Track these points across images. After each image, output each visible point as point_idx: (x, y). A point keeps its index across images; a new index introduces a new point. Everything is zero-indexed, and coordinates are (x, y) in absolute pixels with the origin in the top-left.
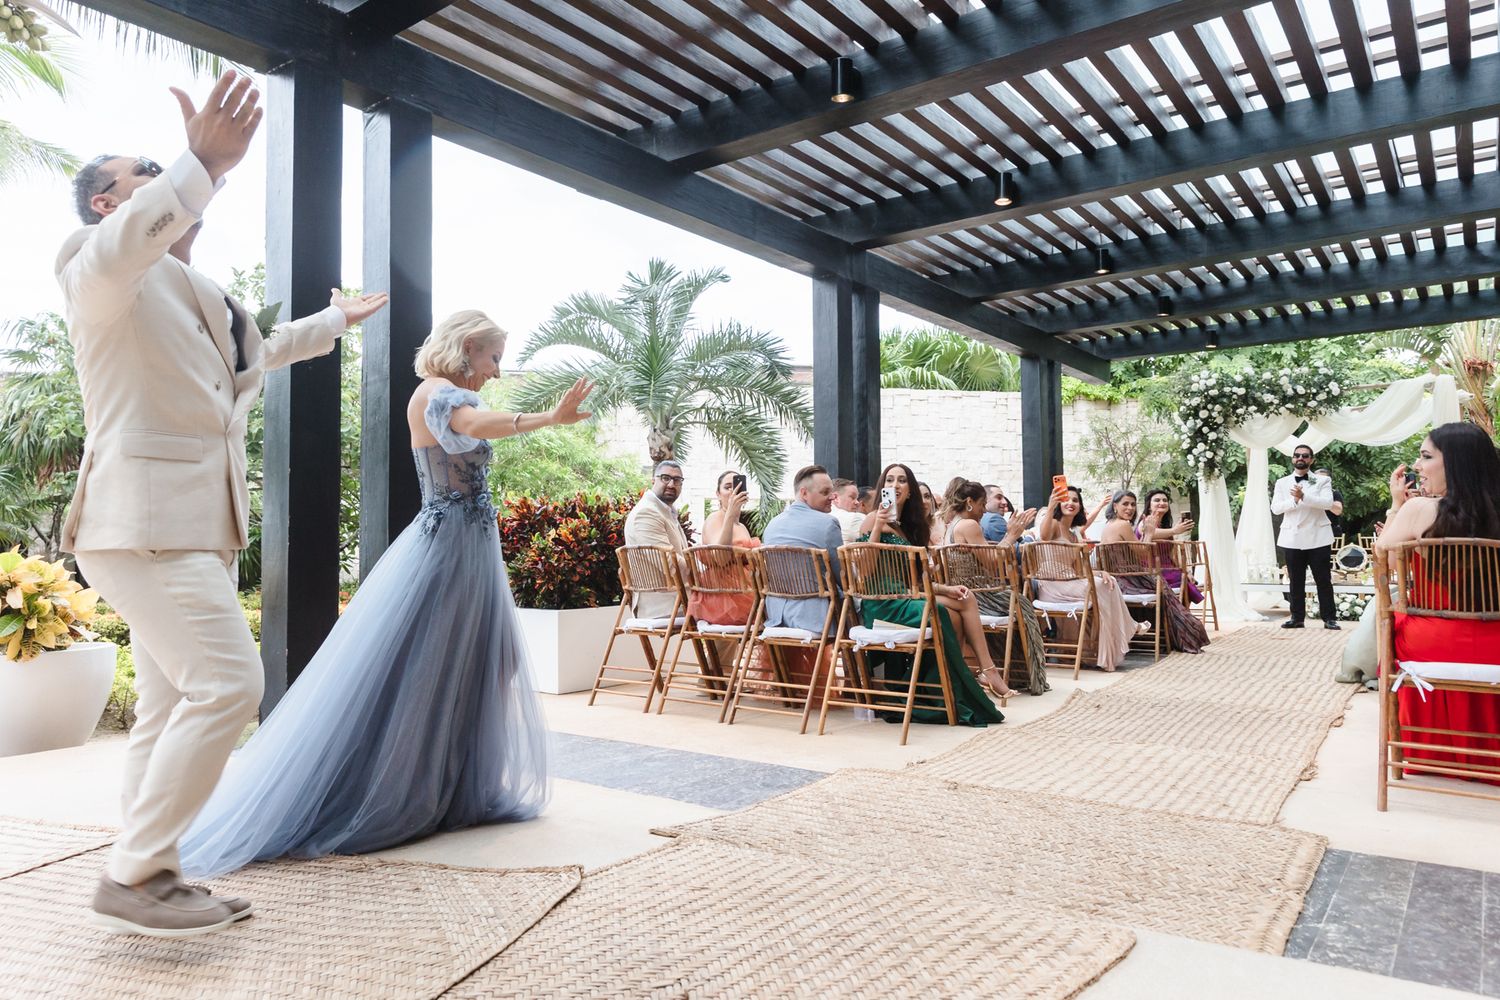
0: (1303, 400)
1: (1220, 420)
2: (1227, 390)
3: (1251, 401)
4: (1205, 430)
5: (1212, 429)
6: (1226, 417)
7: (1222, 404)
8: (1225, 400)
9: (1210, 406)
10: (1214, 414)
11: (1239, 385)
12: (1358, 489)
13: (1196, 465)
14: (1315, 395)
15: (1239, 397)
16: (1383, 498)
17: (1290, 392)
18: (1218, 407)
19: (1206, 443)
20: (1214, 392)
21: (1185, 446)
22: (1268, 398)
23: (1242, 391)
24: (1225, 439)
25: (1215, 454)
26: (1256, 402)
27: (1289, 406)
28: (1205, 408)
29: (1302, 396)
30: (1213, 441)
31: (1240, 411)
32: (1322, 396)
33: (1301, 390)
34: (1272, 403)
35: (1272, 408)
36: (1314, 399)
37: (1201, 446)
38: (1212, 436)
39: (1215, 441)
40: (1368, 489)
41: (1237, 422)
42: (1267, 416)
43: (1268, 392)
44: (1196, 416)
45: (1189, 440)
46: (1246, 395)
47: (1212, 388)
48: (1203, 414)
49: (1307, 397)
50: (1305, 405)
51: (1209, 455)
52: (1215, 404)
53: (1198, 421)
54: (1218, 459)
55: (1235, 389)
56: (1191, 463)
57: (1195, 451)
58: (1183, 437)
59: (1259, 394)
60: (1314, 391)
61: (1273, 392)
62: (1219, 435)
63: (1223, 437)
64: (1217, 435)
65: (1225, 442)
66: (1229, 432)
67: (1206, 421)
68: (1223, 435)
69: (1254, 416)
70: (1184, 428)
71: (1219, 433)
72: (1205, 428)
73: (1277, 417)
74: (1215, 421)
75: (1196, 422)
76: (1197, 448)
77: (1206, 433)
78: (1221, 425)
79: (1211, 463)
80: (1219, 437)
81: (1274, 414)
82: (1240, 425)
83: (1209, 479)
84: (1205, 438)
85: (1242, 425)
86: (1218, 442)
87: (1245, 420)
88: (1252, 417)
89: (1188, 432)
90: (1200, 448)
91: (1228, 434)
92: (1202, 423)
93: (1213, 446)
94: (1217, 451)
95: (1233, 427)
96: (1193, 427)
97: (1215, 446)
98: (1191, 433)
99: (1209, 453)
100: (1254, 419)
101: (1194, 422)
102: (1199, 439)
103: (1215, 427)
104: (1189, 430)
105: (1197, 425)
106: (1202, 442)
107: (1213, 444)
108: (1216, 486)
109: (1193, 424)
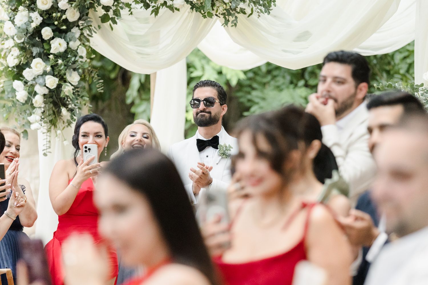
1: (72, 15)
4: (47, 32)
5: (59, 32)
6: (85, 10)
10: (62, 4)
13: (29, 101)
19: (45, 58)
21: (12, 61)
24: (82, 52)
25: (62, 80)
30: (57, 56)
37: (38, 65)
38: (58, 46)
39: (63, 56)
41: (105, 19)
42: (156, 11)
45: (16, 52)
51: (52, 82)
53: (35, 15)
54: (67, 90)
56: (21, 94)
62: (71, 44)
63: (78, 47)
64: (68, 44)
65: (81, 57)
66: (90, 38)
67: (48, 16)
68: (78, 43)
69: (132, 7)
70: (12, 29)
71: (70, 40)
72: (47, 30)
73: (173, 12)
74: (64, 17)
75: (30, 17)
76: (32, 68)
77: (48, 40)
78: (75, 24)
79: (54, 97)
80: (70, 48)
81: (167, 7)
82: (108, 23)
83: (53, 127)
84: (46, 47)
85: (110, 22)
86: (67, 57)
87: (117, 13)
88: (129, 9)
89: (17, 37)
90: (36, 67)
91: (88, 41)
92: (40, 19)
93: (59, 64)
94: (65, 74)
95: (97, 27)
96: (24, 27)
97: (61, 65)
98: (23, 37)
99: (50, 79)
100: (131, 13)
101: (26, 16)
102: (35, 50)
103: (64, 27)
104: (19, 32)
105: (32, 24)
106: (39, 55)
107: (60, 61)
108: (65, 140)
109: (26, 20)
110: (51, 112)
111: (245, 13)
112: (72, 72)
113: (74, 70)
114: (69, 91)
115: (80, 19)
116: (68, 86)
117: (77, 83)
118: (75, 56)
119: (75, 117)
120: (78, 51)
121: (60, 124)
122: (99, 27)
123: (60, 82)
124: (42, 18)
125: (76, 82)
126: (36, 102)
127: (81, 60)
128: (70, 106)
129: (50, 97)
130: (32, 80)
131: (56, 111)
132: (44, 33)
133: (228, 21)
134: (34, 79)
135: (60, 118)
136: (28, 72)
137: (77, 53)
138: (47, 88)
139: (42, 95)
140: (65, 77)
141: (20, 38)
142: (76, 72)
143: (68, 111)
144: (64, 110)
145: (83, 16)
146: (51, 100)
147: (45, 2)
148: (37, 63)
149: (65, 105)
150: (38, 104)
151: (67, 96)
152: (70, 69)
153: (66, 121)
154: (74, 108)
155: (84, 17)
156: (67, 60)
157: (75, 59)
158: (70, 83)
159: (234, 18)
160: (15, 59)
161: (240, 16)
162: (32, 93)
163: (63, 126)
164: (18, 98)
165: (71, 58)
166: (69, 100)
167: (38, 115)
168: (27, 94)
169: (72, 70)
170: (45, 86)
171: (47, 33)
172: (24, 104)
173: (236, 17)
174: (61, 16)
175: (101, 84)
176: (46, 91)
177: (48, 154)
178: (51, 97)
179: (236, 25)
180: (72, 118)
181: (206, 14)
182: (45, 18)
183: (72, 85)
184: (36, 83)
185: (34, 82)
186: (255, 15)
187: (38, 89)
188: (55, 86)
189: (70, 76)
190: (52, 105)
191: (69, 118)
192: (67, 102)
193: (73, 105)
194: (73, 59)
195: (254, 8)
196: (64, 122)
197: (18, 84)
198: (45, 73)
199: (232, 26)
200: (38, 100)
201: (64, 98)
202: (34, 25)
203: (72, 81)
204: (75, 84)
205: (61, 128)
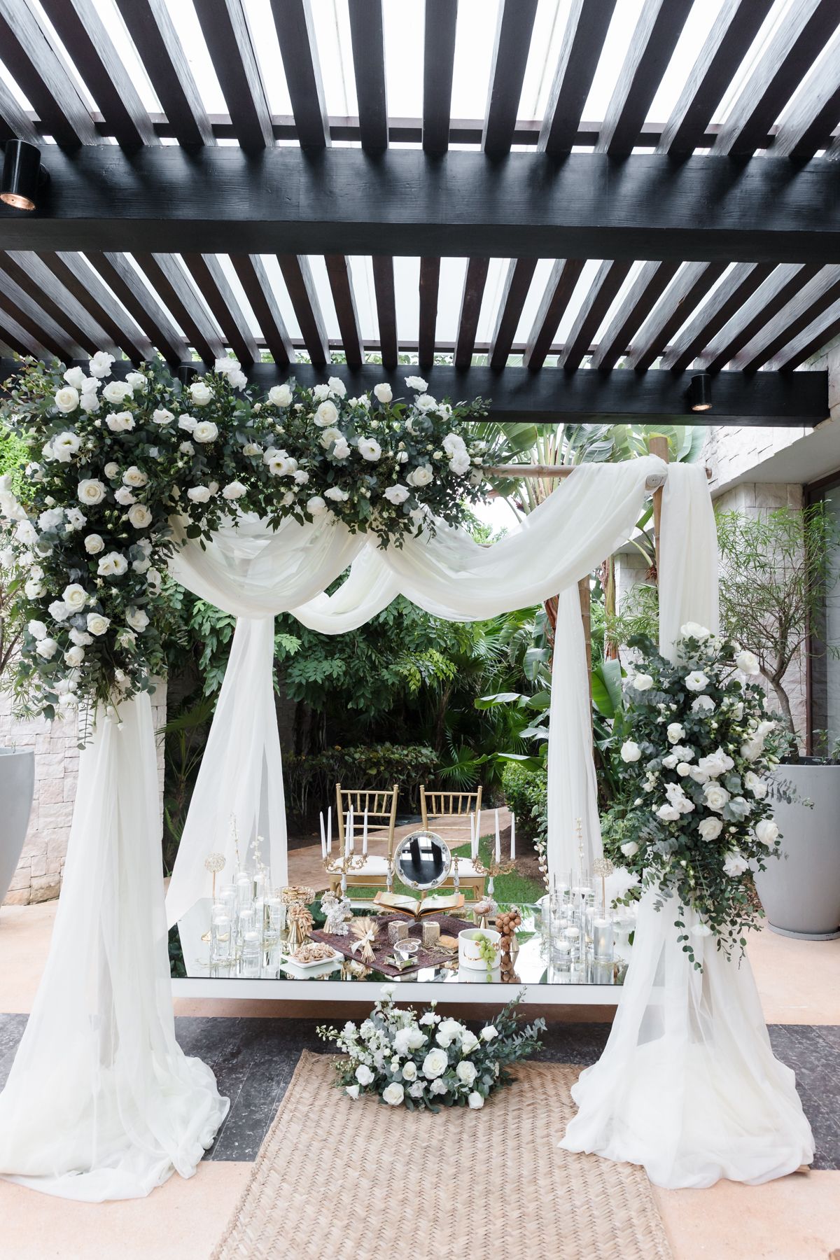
0: (372, 481)
1: (140, 517)
2: (162, 416)
3: (231, 465)
5: (113, 544)
6: (162, 510)
7: (146, 464)
8: (154, 452)
9: (110, 469)
10: (122, 496)
11: (202, 414)
12: (385, 674)
13: (58, 656)
14: (406, 468)
15: (200, 447)
16: (413, 687)
17: (341, 450)
18: (133, 475)
19: (88, 584)
20: (121, 421)
21: (32, 590)
22: (279, 461)
23: (207, 431)
24: (154, 577)
25: (118, 622)
26: (247, 468)
27: (336, 493)
28: (97, 473)
29: (371, 467)
30: (110, 581)
31: (199, 494)
32: (422, 476)
33: (370, 449)
34: (289, 481)
35: (289, 499)
36: (402, 480)
37: (75, 596)
38: (112, 564)
39: (121, 581)
40: (397, 673)
41: (193, 531)
42: (275, 523)
43: (281, 444)
44: (67, 495)
45: (38, 573)
46: (218, 447)
47: (119, 409)
48: (90, 491)
49: (387, 472)
50: (377, 499)
51: (98, 624)
52: (125, 463)
53: (74, 513)
54: (126, 639)
55: (186, 422)
56: (46, 646)
57: (57, 610)
58: (26, 559)
59: (253, 449)
60: (403, 456)
61: (294, 452)
62: (136, 564)
63: (148, 570)
64: (130, 564)
65: (153, 585)
66: (168, 560)
67: (97, 516)
68: (147, 563)
69: (238, 513)
70: (30, 532)
71: (135, 558)
72: (93, 538)
73: (302, 525)
74: (124, 518)
75: (66, 516)
76: (64, 600)
77: (95, 554)
78: (144, 533)
79: (105, 650)
80: (135, 571)
81: (293, 514)
82: (198, 539)
83: (100, 701)
84: (92, 568)
85: (202, 537)
86: (129, 585)
87: (213, 525)
88: (232, 517)
89: (38, 547)
90: (72, 600)
91: (165, 562)
92: (83, 519)
93: (114, 595)
94: (123, 612)
95: (180, 542)
96: (54, 531)
97: (117, 596)
98: (50, 548)
99: (96, 620)
100: (236, 524)
101: (59, 515)
102: (74, 574)
103: (124, 535)
104: (42, 538)
105: (67, 525)
106: (81, 581)
107: (114, 591)
108: (120, 722)
109: (57, 521)
110: (97, 675)
111: (410, 532)
112: (135, 611)
113: (141, 607)
114: (130, 640)
115: (152, 525)
116: (129, 632)
117: (144, 629)
118: (143, 584)
119: (139, 685)
120: (147, 576)
121: (114, 696)
122: (184, 542)
123: (114, 626)
124: (86, 519)
125: (142, 627)
126: (70, 658)
127: (151, 590)
128: (131, 667)
129: (96, 652)
130: (63, 621)
131: (106, 674)
132: (88, 542)
133: (388, 540)
134: (69, 619)
135: (114, 686)
136: (58, 607)
137: (146, 579)
138: (91, 634)
139: (81, 647)
140: (122, 617)
141: (44, 549)
142: (143, 612)
143: (126, 673)
144: (119, 674)
145: (158, 521)
146: (99, 655)
147: (92, 492)
148: (75, 593)
149: (123, 666)
150: (74, 662)
151: (127, 651)
152: (132, 606)
153: (123, 690)
154: (138, 669)
155: (159, 524)
156: (128, 589)
157: (141, 588)
158: (131, 628)
159: (398, 535)
160: (35, 584)
161: (405, 533)
162: (66, 644)
163: (119, 698)
164: (38, 650)
165: (135, 586)
166: (129, 656)
167: (73, 680)
168: (56, 644)
169: (136, 607)
170: (86, 631)
171: (93, 543)
172: (49, 662)
173: (401, 535)
174: (119, 517)
175: (183, 632)
176: (89, 640)
177: (87, 745)
178: (100, 652)
179: (401, 546)
180: (134, 685)
181: (356, 528)
182: (92, 519)
183: (134, 631)
184: (72, 627)
185: (67, 624)
186: (426, 533)
187: (74, 635)
188: (104, 632)
189: (133, 616)
190: (99, 664)
191: (129, 685)
192: (127, 660)
193: (136, 665)
194: (137, 588)
195: (424, 526)
196: (120, 691)
197: (37, 628)
198: (87, 610)
199: (397, 546)
200: (74, 656)
201: (122, 654)
202: (69, 528)
203: (135, 626)
204: (141, 629)
205: (115, 702)
